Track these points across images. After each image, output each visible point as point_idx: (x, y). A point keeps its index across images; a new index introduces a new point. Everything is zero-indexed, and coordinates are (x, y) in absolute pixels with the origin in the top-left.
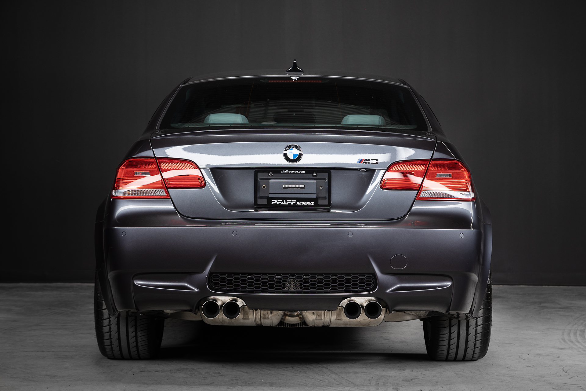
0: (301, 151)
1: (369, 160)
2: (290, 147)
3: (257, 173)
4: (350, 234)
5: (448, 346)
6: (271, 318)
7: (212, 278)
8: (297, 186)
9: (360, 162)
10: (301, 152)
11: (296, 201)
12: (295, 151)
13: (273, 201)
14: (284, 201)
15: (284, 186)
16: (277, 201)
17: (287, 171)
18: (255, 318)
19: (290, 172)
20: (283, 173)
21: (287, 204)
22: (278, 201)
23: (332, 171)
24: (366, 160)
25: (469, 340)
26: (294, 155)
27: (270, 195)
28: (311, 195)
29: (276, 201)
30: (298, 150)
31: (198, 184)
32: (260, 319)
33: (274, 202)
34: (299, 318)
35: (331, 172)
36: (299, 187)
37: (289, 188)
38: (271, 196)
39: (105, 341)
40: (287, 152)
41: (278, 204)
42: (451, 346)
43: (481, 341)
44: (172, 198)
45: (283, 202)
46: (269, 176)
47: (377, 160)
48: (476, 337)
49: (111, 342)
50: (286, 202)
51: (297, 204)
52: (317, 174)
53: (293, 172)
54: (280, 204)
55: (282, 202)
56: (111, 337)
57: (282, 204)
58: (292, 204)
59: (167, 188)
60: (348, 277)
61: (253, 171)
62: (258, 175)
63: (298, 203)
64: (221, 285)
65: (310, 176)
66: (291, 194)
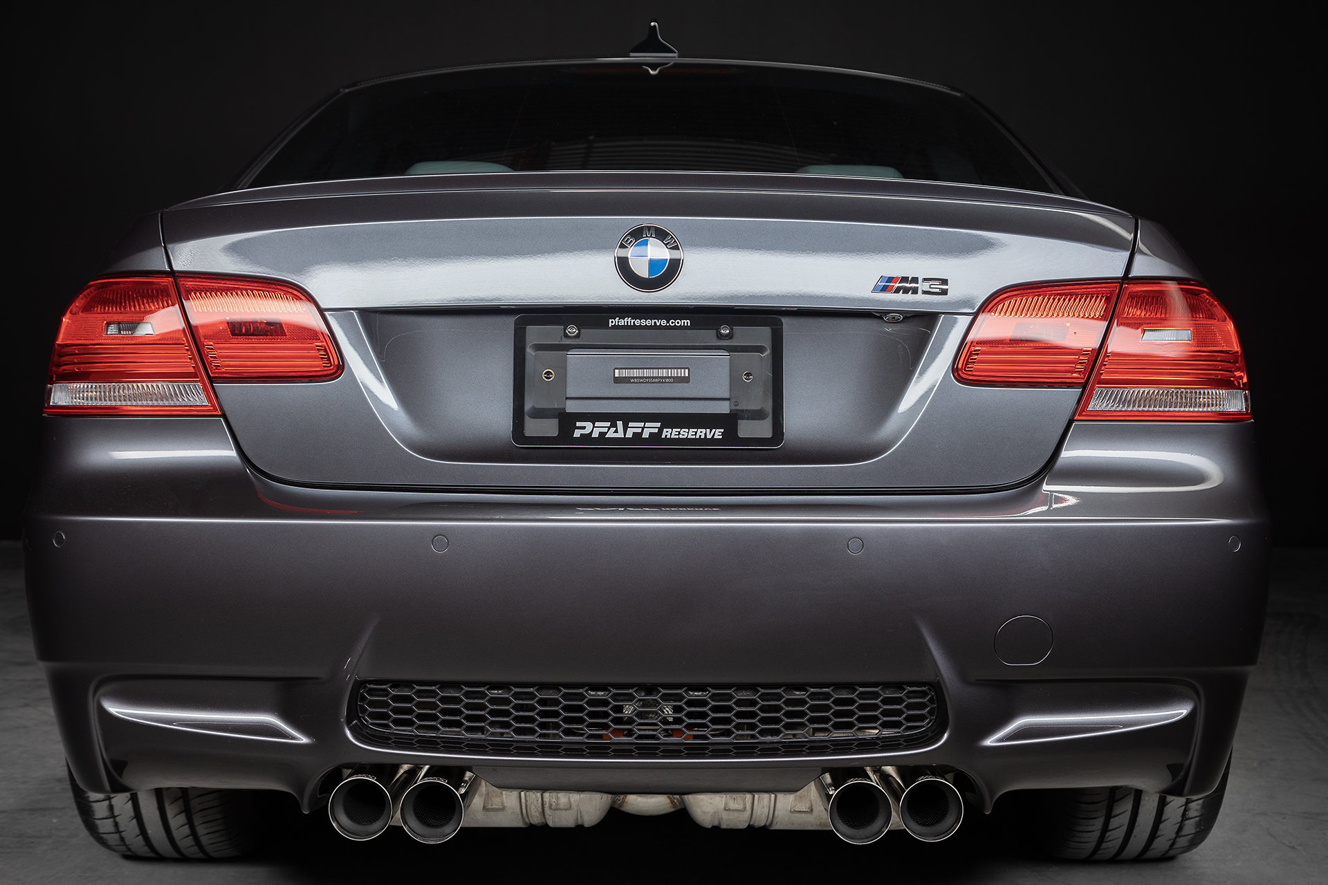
0: (676, 248)
1: (915, 280)
2: (637, 234)
3: (525, 329)
4: (854, 544)
5: (1101, 833)
6: (578, 806)
7: (364, 699)
8: (663, 373)
9: (885, 289)
10: (676, 255)
11: (659, 425)
12: (657, 251)
13: (578, 424)
14: (616, 426)
15: (617, 371)
16: (594, 427)
17: (628, 321)
18: (524, 807)
19: (637, 322)
20: (615, 327)
21: (629, 434)
22: (597, 424)
23: (785, 320)
24: (905, 279)
25: (1164, 818)
26: (653, 264)
27: (569, 403)
28: (712, 402)
29: (589, 425)
30: (666, 245)
31: (317, 365)
32: (540, 809)
33: (584, 428)
34: (668, 801)
35: (781, 324)
36: (671, 377)
37: (636, 378)
38: (572, 407)
39: (98, 822)
40: (630, 253)
41: (595, 435)
42: (1108, 834)
43: (1200, 820)
44: (228, 416)
45: (613, 429)
46: (566, 336)
47: (945, 282)
48: (1185, 810)
49: (116, 825)
50: (625, 428)
51: (663, 436)
52: (732, 329)
53: (649, 322)
54: (602, 434)
55: (609, 428)
56: (113, 813)
57: (611, 434)
58: (646, 435)
59: (212, 380)
60: (844, 695)
61: (510, 321)
62: (527, 334)
63: (667, 433)
64: (398, 722)
65: (708, 336)
66: (642, 401)
